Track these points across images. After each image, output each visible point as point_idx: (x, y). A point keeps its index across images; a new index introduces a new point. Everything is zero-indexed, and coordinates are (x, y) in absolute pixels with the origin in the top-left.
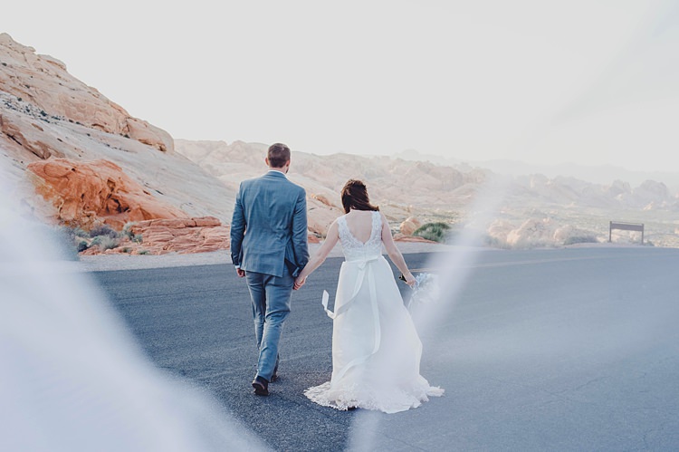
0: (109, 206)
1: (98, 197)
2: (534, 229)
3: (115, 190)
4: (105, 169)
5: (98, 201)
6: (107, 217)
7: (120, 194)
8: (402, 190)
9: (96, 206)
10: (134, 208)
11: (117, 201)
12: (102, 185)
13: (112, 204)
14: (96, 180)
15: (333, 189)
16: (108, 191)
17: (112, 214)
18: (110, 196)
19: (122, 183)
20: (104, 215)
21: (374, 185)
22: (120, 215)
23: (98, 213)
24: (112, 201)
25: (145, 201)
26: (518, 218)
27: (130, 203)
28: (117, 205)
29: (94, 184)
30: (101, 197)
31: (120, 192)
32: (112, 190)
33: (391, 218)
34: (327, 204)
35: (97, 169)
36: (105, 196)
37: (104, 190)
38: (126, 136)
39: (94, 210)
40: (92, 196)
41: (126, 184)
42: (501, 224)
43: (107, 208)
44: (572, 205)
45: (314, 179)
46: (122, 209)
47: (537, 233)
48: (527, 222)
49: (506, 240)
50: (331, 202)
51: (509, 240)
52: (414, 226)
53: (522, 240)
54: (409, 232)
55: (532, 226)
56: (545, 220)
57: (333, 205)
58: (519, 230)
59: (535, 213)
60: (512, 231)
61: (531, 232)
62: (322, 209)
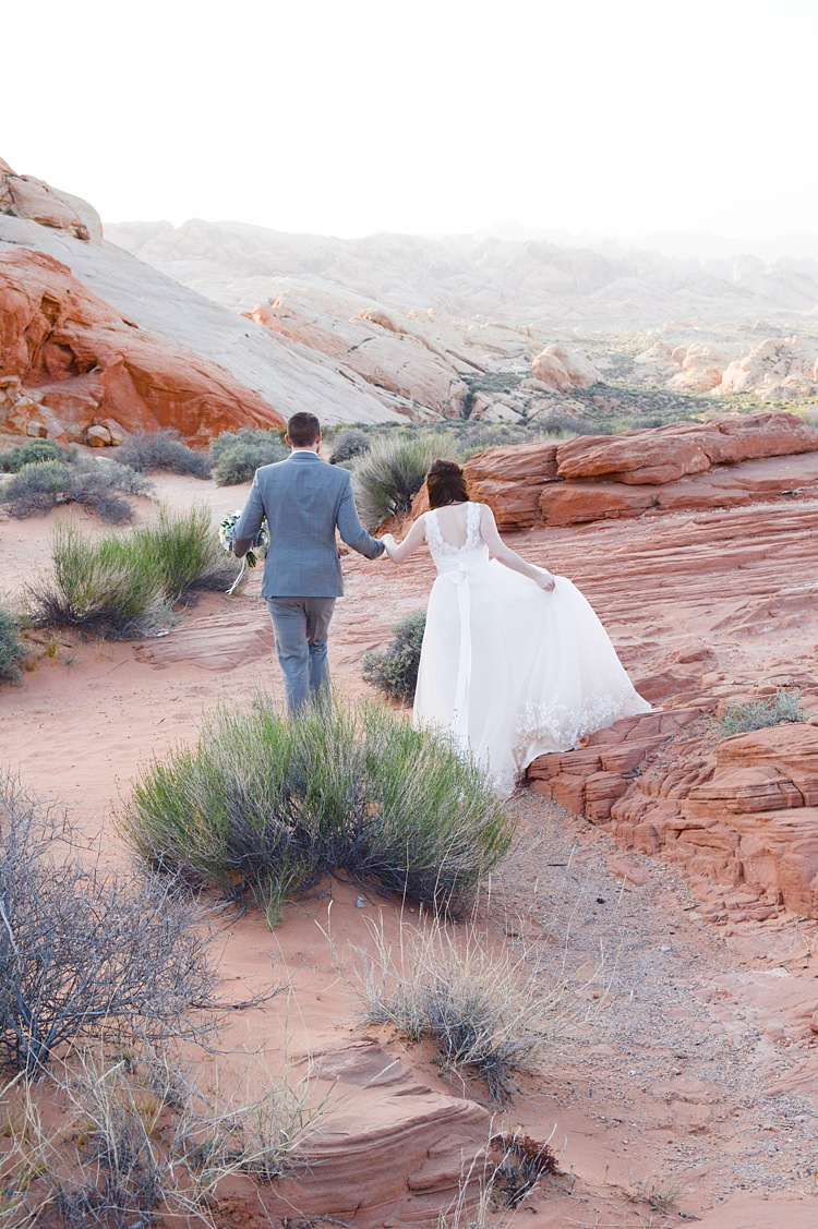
0: (49, 360)
1: (22, 340)
2: (775, 358)
3: (61, 320)
4: (33, 271)
5: (23, 351)
6: (47, 389)
7: (72, 330)
8: (502, 297)
9: (19, 363)
10: (110, 363)
11: (66, 348)
12: (32, 311)
13: (55, 356)
14: (17, 299)
15: (375, 299)
16: (44, 323)
17: (57, 380)
18: (49, 336)
19: (74, 302)
20: (38, 384)
21: (450, 289)
22: (77, 379)
23: (27, 380)
24: (56, 349)
25: (132, 343)
26: (728, 340)
27: (99, 351)
28: (67, 356)
29: (11, 309)
30: (29, 341)
31: (71, 325)
32: (54, 320)
33: (498, 350)
34: (391, 327)
35: (16, 273)
36: (38, 336)
37: (35, 322)
38: (10, 213)
39: (17, 373)
40: (8, 339)
41: (84, 305)
42: (706, 352)
43: (45, 365)
45: (339, 282)
46: (81, 364)
47: (779, 366)
48: (761, 346)
49: (720, 382)
50: (397, 325)
51: (726, 381)
52: (557, 364)
53: (752, 380)
54: (550, 376)
55: (771, 353)
56: (787, 340)
57: (401, 331)
58: (745, 361)
59: (761, 328)
60: (732, 364)
61: (769, 364)
62: (385, 339)
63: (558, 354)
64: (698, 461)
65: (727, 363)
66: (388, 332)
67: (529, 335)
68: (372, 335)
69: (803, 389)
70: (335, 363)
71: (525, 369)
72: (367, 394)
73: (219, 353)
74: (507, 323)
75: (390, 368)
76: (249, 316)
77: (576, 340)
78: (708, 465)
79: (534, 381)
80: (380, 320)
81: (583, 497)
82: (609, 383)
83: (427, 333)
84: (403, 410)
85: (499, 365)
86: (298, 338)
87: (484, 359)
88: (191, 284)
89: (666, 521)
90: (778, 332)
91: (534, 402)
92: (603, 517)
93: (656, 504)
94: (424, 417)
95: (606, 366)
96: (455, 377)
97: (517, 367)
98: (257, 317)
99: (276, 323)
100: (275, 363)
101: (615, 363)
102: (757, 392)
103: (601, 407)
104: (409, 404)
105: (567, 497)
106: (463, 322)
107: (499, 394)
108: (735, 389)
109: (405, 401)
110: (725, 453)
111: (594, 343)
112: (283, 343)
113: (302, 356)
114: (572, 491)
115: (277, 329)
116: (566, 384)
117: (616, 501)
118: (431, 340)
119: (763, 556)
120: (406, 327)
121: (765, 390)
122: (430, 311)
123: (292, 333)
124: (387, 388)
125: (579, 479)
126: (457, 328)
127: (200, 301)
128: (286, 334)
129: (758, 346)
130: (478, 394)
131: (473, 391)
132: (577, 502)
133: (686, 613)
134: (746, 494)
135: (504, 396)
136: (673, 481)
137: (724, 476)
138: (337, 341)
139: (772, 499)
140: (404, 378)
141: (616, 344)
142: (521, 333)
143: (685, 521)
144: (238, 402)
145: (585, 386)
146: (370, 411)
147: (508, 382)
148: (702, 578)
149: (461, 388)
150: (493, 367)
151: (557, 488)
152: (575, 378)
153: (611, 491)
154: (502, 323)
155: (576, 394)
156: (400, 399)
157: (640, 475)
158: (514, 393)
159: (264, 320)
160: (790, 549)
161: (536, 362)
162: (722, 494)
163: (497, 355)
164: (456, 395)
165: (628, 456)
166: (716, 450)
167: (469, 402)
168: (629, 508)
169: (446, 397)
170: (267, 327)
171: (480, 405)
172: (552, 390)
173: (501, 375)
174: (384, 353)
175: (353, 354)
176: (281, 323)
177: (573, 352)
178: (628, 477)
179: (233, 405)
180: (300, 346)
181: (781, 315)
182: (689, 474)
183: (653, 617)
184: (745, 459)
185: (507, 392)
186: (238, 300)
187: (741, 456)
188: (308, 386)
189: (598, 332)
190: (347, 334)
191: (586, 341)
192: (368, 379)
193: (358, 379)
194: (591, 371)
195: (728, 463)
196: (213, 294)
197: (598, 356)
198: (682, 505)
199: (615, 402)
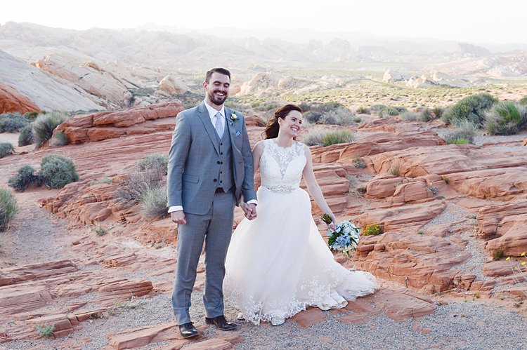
2: (262, 80)
8: (148, 55)
15: (92, 56)
21: (126, 52)
26: (244, 73)
33: (146, 78)
34: (97, 69)
44: (281, 60)
45: (76, 49)
47: (264, 84)
48: (256, 76)
49: (240, 91)
50: (100, 68)
51: (242, 90)
52: (170, 84)
53: (253, 90)
54: (167, 89)
55: (260, 78)
56: (267, 73)
57: (102, 70)
58: (249, 82)
59: (258, 68)
60: (245, 83)
61: (260, 83)
62: (95, 74)
63: (170, 79)
64: (141, 119)
65: (242, 83)
66: (96, 71)
67: (159, 72)
68: (88, 72)
69: (274, 93)
70: (73, 85)
71: (156, 86)
72: (86, 98)
73: (20, 81)
74: (151, 67)
75: (97, 86)
76: (34, 65)
77: (179, 74)
78: (144, 120)
79: (160, 91)
80: (93, 66)
81: (102, 131)
82: (193, 92)
83: (114, 71)
84: (103, 105)
85: (145, 84)
86: (56, 74)
87: (139, 82)
88: (9, 51)
89: (127, 138)
90: (265, 70)
91: (160, 100)
92: (108, 138)
93: (126, 133)
94: (112, 107)
95: (192, 84)
96: (126, 90)
97: (153, 85)
98: (37, 65)
99: (46, 67)
100: (45, 85)
101: (196, 83)
102: (255, 95)
103: (189, 102)
104: (106, 102)
105: (96, 132)
106: (131, 66)
107: (145, 97)
108: (246, 94)
109: (104, 101)
110: (150, 116)
111: (187, 75)
112: (49, 76)
113: (58, 82)
114: (98, 130)
115: (47, 70)
116: (174, 92)
117: (112, 132)
118: (115, 74)
119: (150, 148)
120: (104, 69)
121: (258, 93)
122: (115, 62)
123: (53, 71)
124: (96, 95)
125: (100, 126)
126: (128, 69)
127: (10, 58)
128: (51, 72)
129: (255, 76)
130: (136, 97)
131: (134, 96)
132: (99, 133)
133: (117, 165)
134: (154, 129)
135: (147, 98)
136: (132, 126)
137: (150, 123)
138: (73, 75)
139: (163, 130)
140: (103, 91)
141: (197, 75)
142: (156, 71)
143: (133, 138)
144: (20, 102)
145: (182, 93)
146: (88, 105)
147: (149, 92)
148: (127, 155)
149: (129, 94)
150: (143, 85)
151: (93, 129)
152: (178, 90)
153: (110, 129)
154: (147, 66)
155: (178, 97)
156: (102, 100)
157: (120, 124)
158: (151, 96)
159: (41, 66)
160: (159, 146)
161: (161, 83)
162: (147, 129)
163: (145, 80)
164: (126, 98)
165: (116, 118)
166: (147, 115)
167: (132, 100)
168: (116, 135)
169: (122, 99)
170: (42, 69)
171: (137, 102)
172: (168, 95)
173: (146, 89)
174: (94, 79)
175: (81, 81)
176: (49, 68)
177: (177, 79)
178: (116, 125)
179: (18, 103)
180: (57, 77)
181: (266, 62)
182: (137, 123)
183: (107, 166)
184: (158, 118)
185: (148, 96)
186: (31, 57)
187: (157, 116)
188: (60, 95)
189: (189, 70)
190: (78, 72)
191: (184, 74)
192: (87, 91)
193: (83, 91)
194: (184, 87)
195: (152, 119)
196: (18, 55)
197: (189, 80)
198: (133, 133)
199: (195, 99)
